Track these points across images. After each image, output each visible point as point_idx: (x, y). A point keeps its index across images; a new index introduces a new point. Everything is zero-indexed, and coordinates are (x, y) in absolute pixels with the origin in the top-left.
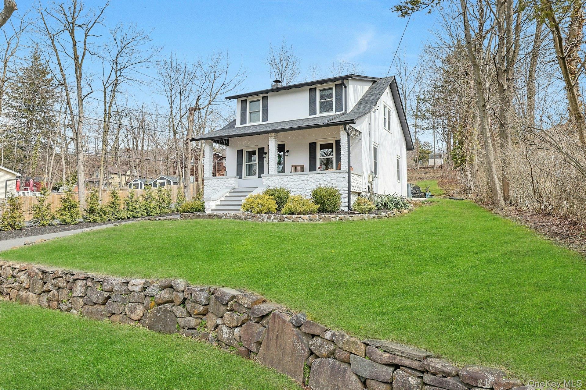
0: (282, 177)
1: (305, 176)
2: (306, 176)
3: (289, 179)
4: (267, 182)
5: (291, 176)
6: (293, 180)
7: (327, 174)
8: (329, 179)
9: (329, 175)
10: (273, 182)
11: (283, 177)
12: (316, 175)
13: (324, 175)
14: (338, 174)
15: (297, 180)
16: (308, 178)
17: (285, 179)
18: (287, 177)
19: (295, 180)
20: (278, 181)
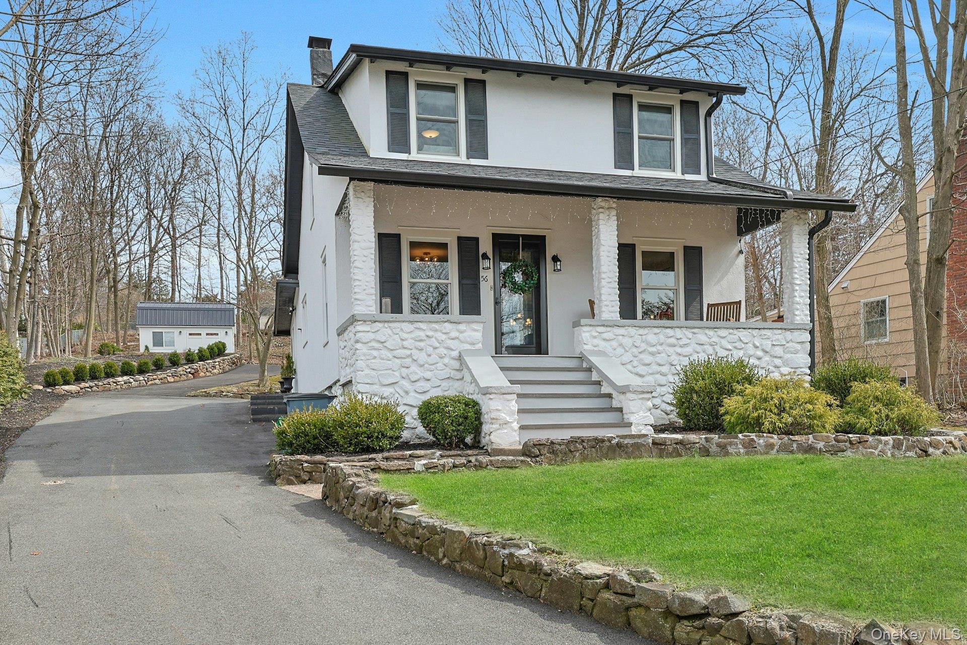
0: (641, 331)
1: (707, 331)
2: (711, 333)
3: (662, 338)
4: (596, 341)
5: (668, 331)
6: (673, 341)
7: (763, 332)
8: (767, 344)
9: (768, 333)
10: (614, 344)
11: (646, 331)
12: (735, 331)
13: (755, 332)
14: (788, 333)
15: (685, 341)
16: (715, 339)
17: (652, 338)
18: (656, 330)
19: (681, 343)
20: (630, 340)
